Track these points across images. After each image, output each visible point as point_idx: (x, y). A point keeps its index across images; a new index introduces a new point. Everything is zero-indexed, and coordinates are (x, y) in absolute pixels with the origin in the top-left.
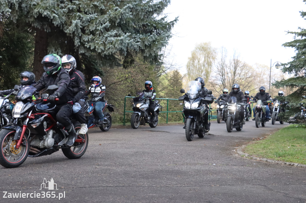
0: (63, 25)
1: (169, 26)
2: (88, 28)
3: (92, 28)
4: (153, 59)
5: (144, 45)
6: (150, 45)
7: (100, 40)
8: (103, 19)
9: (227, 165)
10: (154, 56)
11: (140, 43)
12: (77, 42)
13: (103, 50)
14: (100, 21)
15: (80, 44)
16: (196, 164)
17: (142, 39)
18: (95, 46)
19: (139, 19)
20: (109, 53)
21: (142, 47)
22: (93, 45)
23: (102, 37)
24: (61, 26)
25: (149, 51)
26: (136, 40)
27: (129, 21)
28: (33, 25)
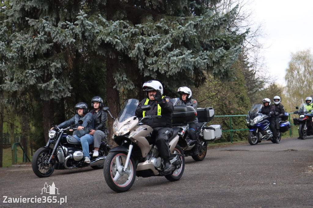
0: (127, 49)
1: (240, 39)
2: (152, 50)
3: (155, 50)
4: (223, 75)
5: (212, 61)
6: (219, 61)
7: (163, 60)
8: (166, 39)
9: (290, 183)
10: (223, 72)
11: (207, 60)
12: (140, 65)
13: (167, 71)
14: (163, 41)
15: (143, 67)
16: (254, 184)
17: (209, 55)
18: (158, 67)
19: (205, 35)
20: (173, 73)
21: (210, 64)
22: (156, 66)
23: (165, 57)
24: (126, 51)
25: (217, 67)
26: (203, 57)
27: (194, 39)
28: (98, 53)
